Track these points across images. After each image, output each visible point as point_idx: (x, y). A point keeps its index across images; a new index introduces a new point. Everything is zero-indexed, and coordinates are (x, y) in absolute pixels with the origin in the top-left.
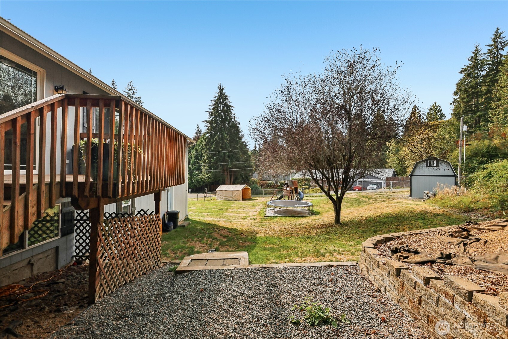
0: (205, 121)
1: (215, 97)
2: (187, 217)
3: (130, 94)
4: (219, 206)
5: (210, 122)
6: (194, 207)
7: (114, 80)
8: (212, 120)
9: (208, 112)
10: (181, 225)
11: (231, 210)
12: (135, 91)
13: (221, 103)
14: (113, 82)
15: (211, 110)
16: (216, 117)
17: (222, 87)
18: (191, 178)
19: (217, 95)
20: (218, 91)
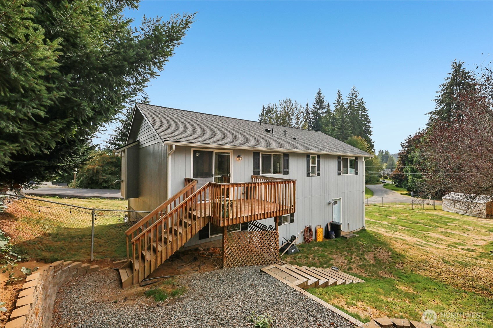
0: (431, 113)
1: (447, 79)
2: (364, 229)
3: (353, 98)
4: (429, 221)
5: (438, 113)
6: (395, 217)
7: (340, 90)
8: (442, 110)
9: (436, 100)
10: (344, 236)
11: (442, 230)
12: (357, 94)
13: (458, 84)
14: (339, 92)
15: (440, 98)
16: (449, 105)
17: (458, 63)
18: (414, 180)
19: (450, 76)
20: (451, 70)
